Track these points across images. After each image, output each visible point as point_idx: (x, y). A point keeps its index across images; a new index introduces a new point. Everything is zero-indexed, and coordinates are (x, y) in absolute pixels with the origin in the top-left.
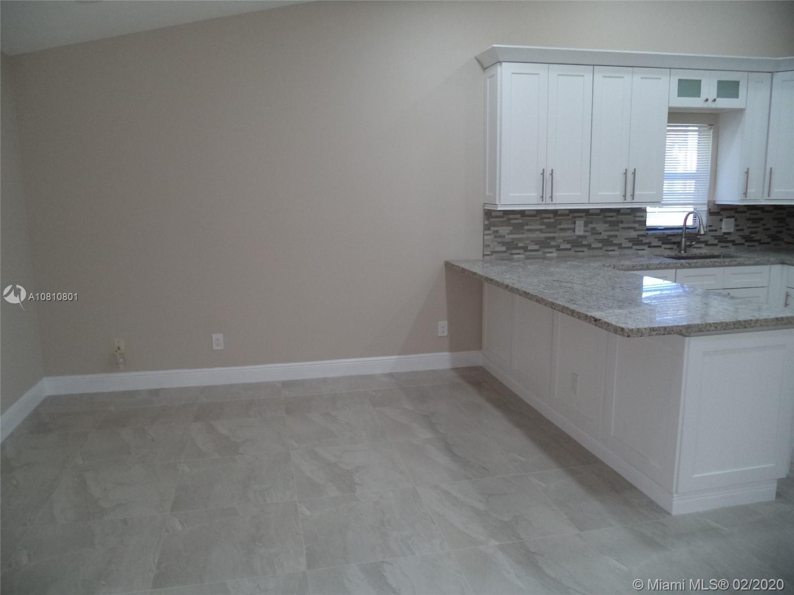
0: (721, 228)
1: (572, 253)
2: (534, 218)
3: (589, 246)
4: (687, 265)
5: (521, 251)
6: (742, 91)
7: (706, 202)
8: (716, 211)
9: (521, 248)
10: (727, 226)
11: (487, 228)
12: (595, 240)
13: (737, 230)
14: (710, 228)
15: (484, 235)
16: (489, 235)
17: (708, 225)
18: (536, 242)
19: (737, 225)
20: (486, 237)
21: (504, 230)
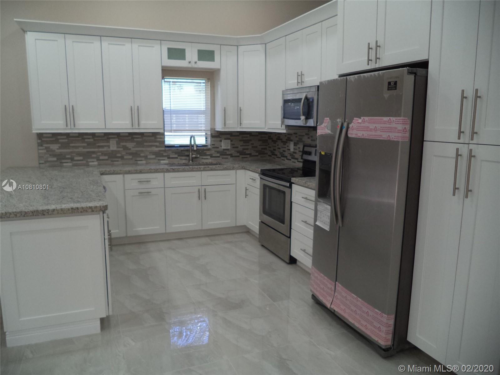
0: (221, 146)
1: (109, 162)
2: (77, 139)
3: (122, 157)
4: (172, 170)
5: (69, 161)
6: (217, 57)
7: (210, 129)
8: (217, 135)
9: (68, 159)
10: (225, 145)
11: (40, 145)
12: (126, 153)
13: (233, 147)
14: (213, 146)
15: (39, 149)
16: (42, 149)
17: (212, 144)
18: (79, 154)
19: (232, 144)
20: (40, 151)
21: (55, 147)
